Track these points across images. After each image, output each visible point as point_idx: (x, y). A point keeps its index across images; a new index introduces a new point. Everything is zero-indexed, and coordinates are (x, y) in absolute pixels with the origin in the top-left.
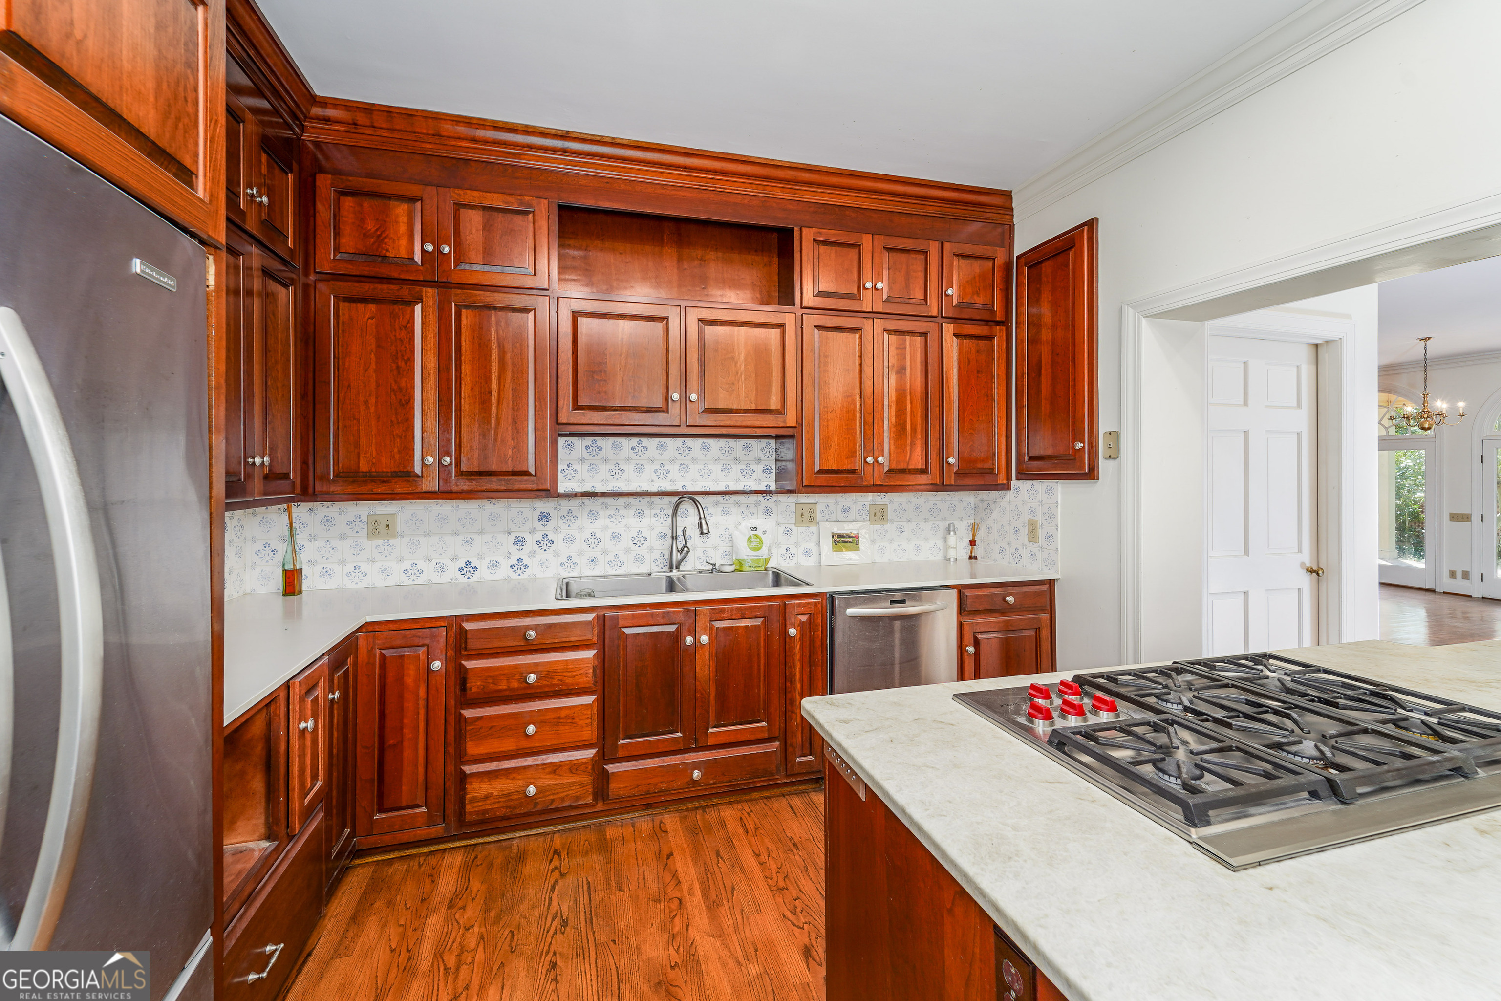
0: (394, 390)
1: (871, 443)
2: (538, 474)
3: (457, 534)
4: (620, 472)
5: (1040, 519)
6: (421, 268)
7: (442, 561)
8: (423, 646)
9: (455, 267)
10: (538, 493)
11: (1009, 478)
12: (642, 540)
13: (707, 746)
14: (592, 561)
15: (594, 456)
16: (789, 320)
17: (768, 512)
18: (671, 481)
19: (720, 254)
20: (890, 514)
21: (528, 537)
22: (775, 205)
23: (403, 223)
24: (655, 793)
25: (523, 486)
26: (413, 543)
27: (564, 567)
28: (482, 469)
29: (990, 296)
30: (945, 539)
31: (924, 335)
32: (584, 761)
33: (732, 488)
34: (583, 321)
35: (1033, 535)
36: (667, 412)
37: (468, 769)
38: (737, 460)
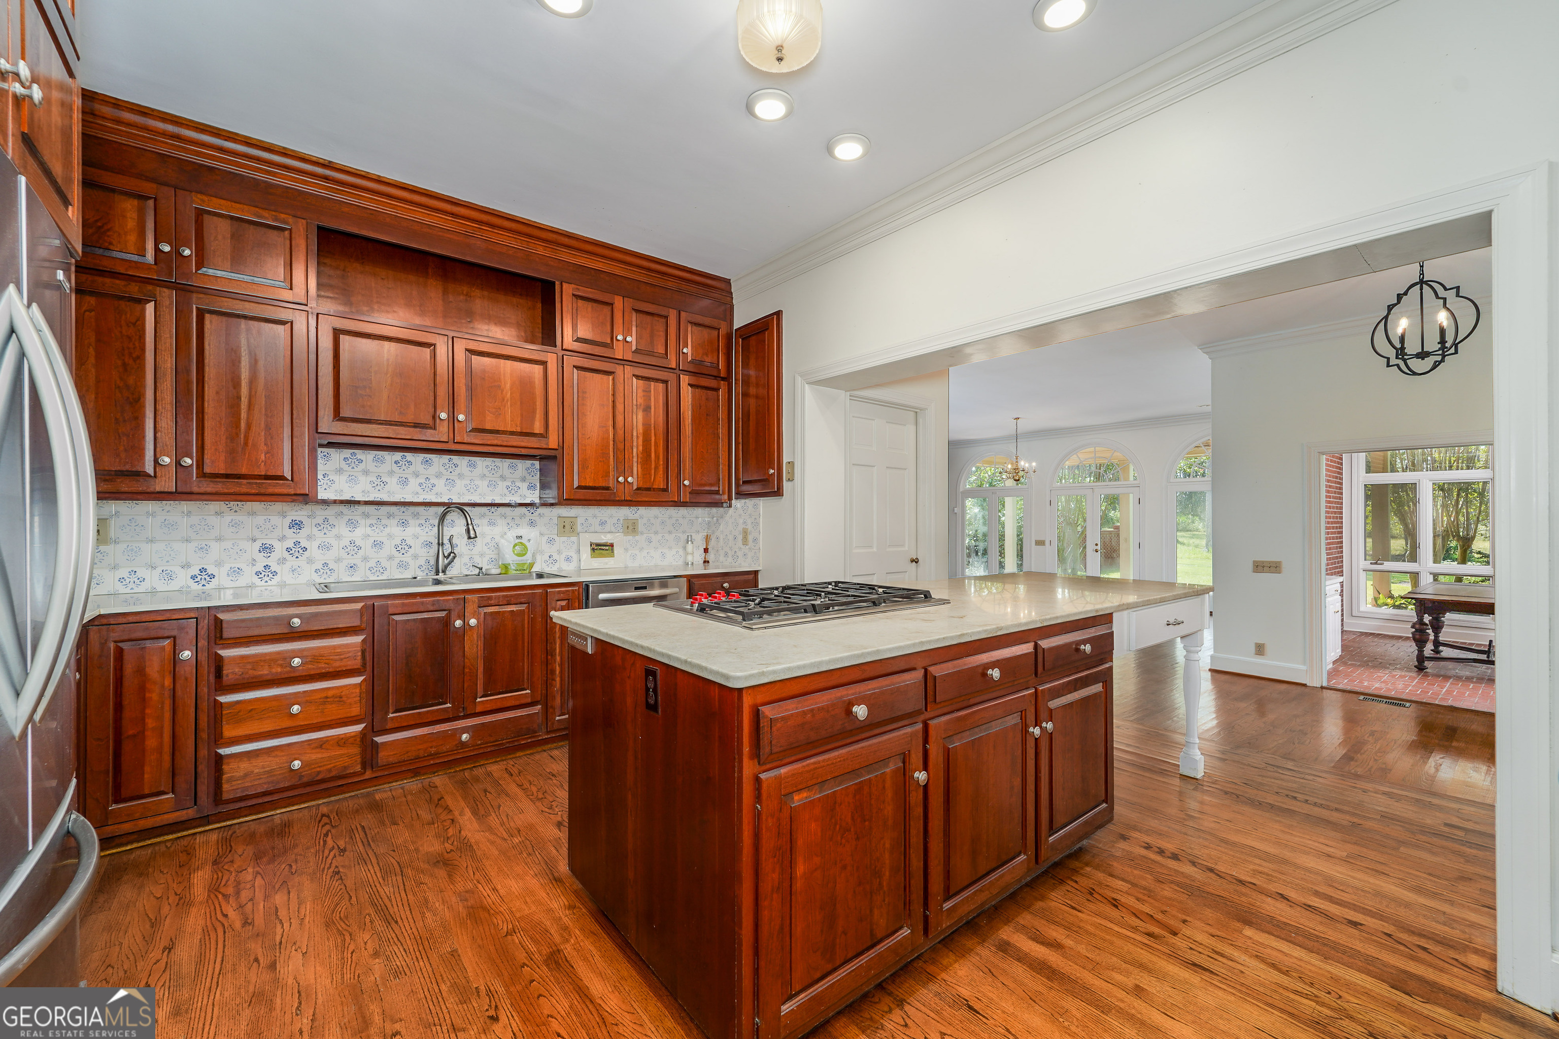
0: (119, 387)
1: (623, 467)
2: (295, 479)
3: (188, 540)
4: (382, 485)
5: (750, 527)
6: (155, 267)
7: (169, 568)
8: (168, 637)
9: (197, 269)
10: (294, 497)
11: (730, 499)
12: (407, 548)
13: (475, 713)
14: (351, 567)
15: (353, 468)
16: (552, 360)
17: (532, 523)
18: (437, 494)
19: (486, 293)
20: (641, 527)
21: (277, 545)
22: (537, 259)
23: (131, 218)
24: (425, 757)
25: (278, 490)
26: (132, 550)
27: (319, 574)
28: (229, 472)
29: (716, 358)
30: (685, 548)
31: (665, 382)
32: (352, 734)
33: (498, 500)
34: (345, 340)
35: (745, 541)
36: (435, 429)
37: (223, 751)
38: (503, 478)
